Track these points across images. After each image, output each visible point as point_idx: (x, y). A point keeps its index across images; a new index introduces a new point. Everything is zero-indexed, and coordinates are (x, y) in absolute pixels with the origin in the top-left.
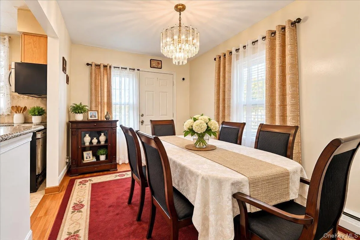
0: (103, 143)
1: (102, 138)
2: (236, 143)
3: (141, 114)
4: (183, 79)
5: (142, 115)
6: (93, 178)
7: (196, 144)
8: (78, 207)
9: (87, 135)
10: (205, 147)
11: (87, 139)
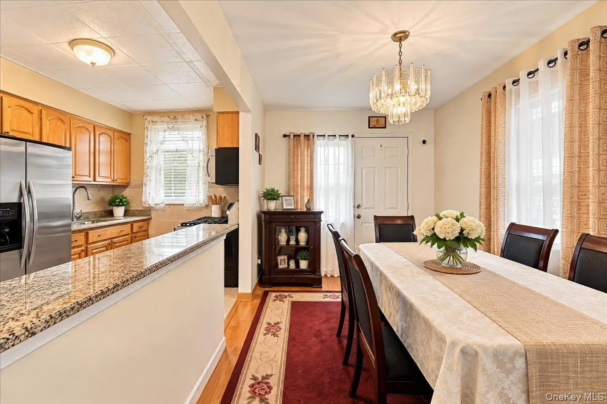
0: (302, 243)
1: (303, 236)
2: (536, 266)
3: (356, 205)
4: (424, 142)
5: (359, 206)
6: (293, 295)
7: (443, 259)
8: (273, 329)
9: (283, 231)
10: (459, 267)
11: (283, 238)
